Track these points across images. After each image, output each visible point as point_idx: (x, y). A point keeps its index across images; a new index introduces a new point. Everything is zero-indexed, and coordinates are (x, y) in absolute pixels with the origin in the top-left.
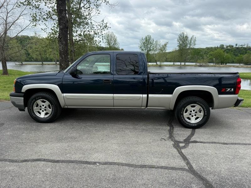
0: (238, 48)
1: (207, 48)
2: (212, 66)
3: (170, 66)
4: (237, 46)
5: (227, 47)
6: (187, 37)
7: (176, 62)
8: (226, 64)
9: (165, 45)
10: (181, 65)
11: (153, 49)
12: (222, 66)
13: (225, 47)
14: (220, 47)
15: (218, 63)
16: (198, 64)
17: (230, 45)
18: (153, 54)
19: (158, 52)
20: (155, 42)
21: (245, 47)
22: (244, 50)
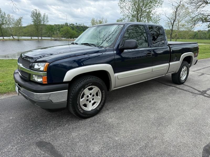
0: (77, 26)
1: (55, 25)
2: (65, 40)
3: (28, 40)
4: (77, 25)
5: (70, 25)
6: (40, 14)
7: (33, 36)
8: (74, 39)
9: (20, 20)
10: (38, 39)
11: (6, 23)
12: (71, 40)
13: (69, 25)
14: (65, 25)
15: (68, 38)
16: (53, 38)
17: (72, 24)
18: (7, 28)
19: (12, 26)
20: (7, 16)
21: (82, 25)
22: (82, 28)
